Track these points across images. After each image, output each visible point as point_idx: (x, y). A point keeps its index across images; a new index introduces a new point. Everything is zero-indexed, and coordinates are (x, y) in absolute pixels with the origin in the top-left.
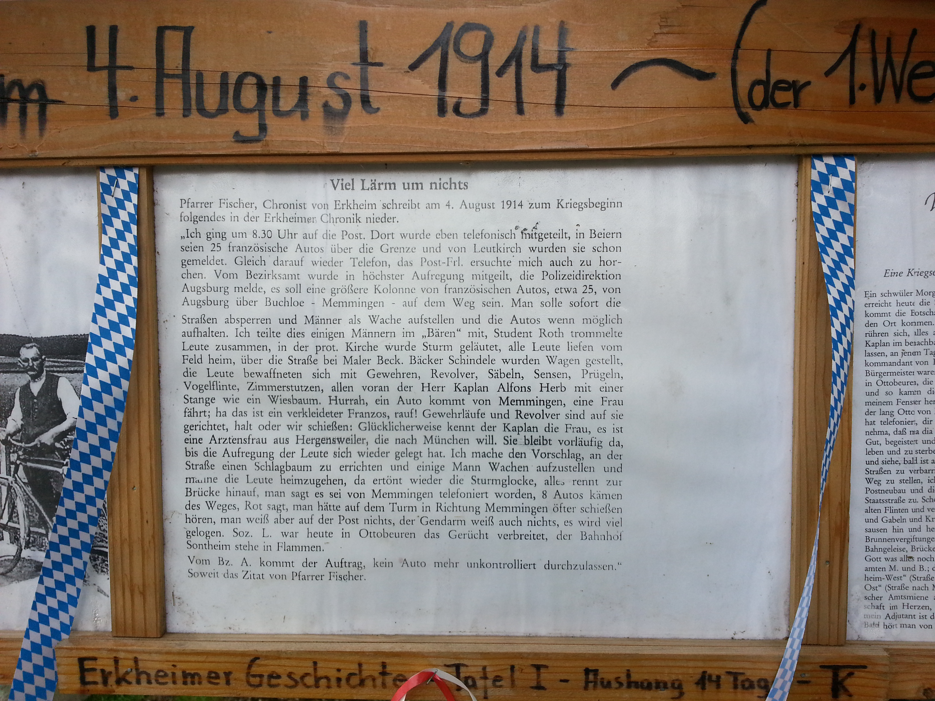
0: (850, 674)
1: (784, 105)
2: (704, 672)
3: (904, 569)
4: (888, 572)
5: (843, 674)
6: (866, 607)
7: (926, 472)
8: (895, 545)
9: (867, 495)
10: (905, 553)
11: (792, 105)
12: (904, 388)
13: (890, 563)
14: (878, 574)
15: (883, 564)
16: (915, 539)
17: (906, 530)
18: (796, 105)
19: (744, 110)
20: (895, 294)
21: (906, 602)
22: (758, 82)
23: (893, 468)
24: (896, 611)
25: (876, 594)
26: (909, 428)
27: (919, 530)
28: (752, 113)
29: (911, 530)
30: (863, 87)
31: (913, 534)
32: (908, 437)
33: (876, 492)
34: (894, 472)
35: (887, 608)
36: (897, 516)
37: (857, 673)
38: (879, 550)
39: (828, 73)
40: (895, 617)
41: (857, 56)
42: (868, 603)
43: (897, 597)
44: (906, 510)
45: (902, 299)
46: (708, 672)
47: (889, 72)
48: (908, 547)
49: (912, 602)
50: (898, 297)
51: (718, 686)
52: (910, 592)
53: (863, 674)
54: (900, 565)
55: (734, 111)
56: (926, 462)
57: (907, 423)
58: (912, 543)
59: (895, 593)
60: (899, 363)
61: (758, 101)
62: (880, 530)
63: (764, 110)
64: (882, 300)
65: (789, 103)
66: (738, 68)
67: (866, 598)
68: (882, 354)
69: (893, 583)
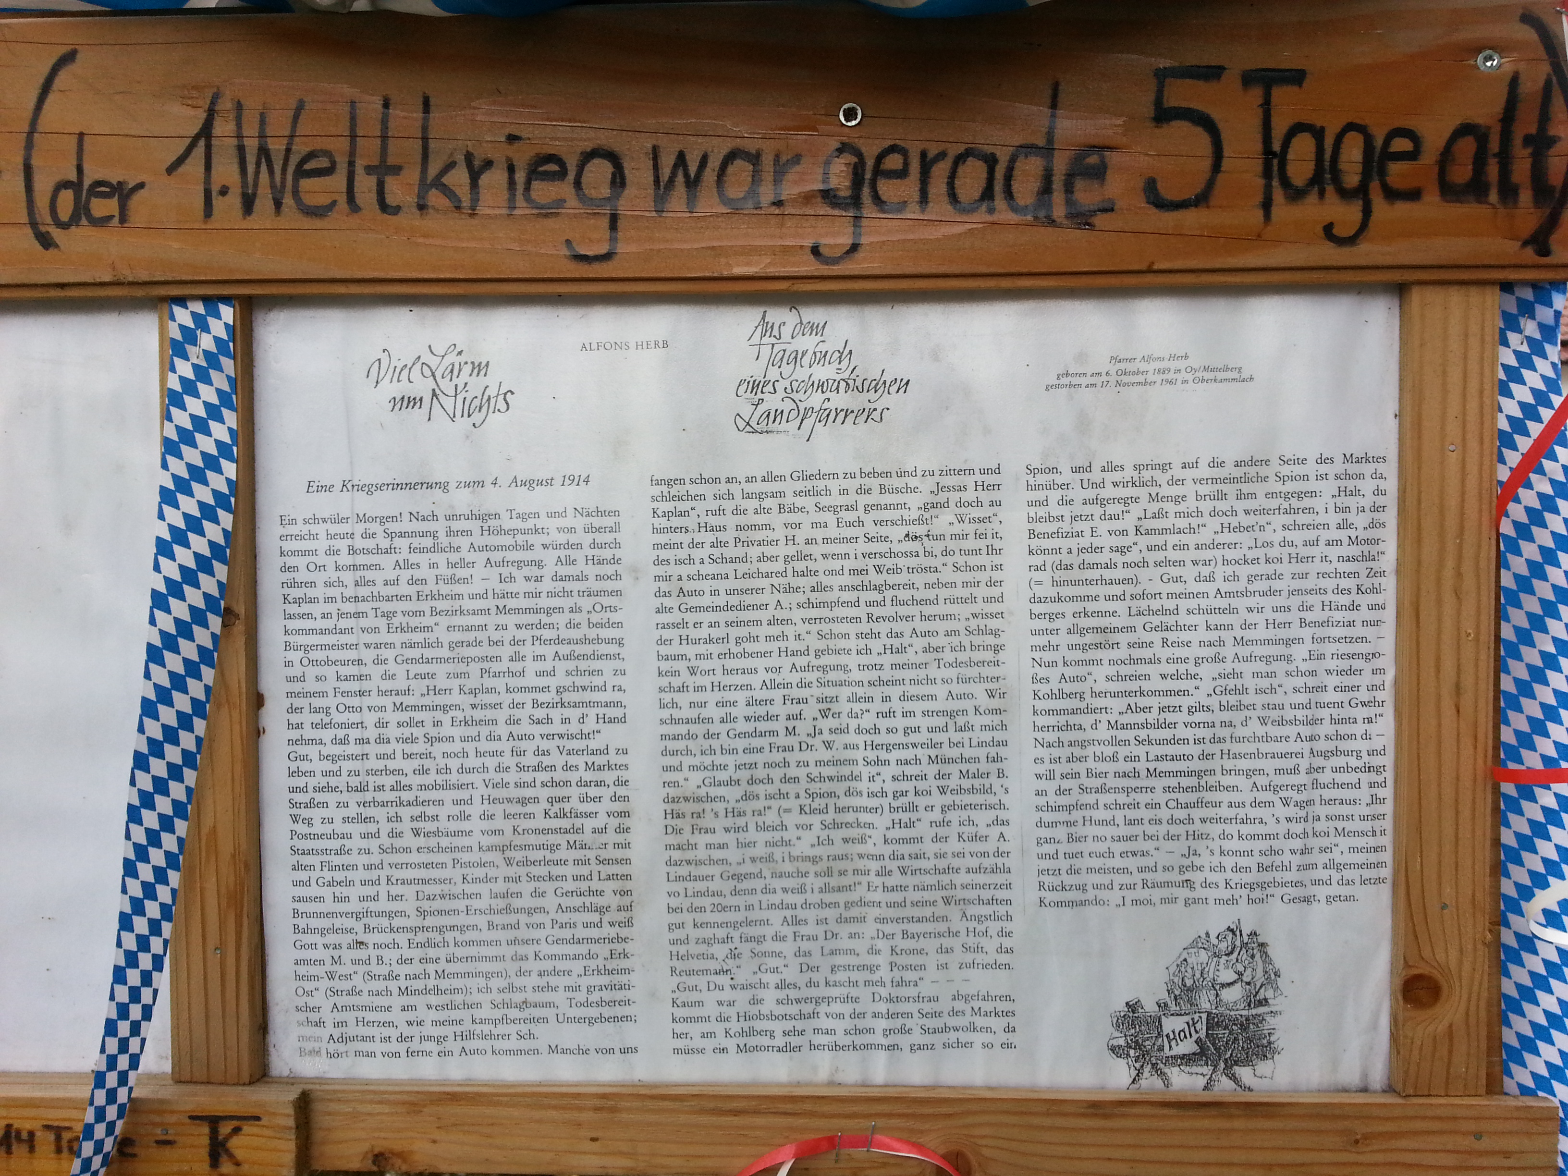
0: (237, 1130)
1: (103, 222)
2: (9, 1126)
3: (354, 962)
4: (328, 967)
5: (225, 1129)
6: (300, 1024)
7: (383, 804)
8: (338, 923)
9: (292, 843)
10: (354, 936)
11: (116, 220)
12: (344, 671)
13: (331, 951)
14: (313, 970)
15: (320, 953)
16: (368, 913)
17: (354, 899)
18: (123, 219)
19: (43, 229)
20: (324, 521)
21: (360, 1014)
22: (65, 185)
23: (331, 798)
24: (344, 1030)
25: (312, 1002)
26: (354, 734)
27: (375, 898)
28: (56, 233)
29: (362, 899)
30: (224, 191)
31: (365, 904)
32: (352, 749)
33: (305, 836)
34: (332, 805)
35: (329, 1024)
36: (339, 876)
37: (246, 1129)
38: (314, 931)
39: (171, 170)
40: (343, 1039)
41: (214, 142)
42: (302, 1016)
43: (345, 1008)
44: (355, 867)
45: (334, 529)
46: (16, 1126)
47: (264, 167)
48: (359, 927)
49: (370, 1016)
50: (328, 525)
51: (32, 1149)
52: (364, 999)
53: (255, 1130)
54: (348, 955)
55: (29, 231)
56: (380, 788)
57: (350, 726)
58: (365, 920)
59: (341, 1001)
60: (335, 631)
61: (64, 215)
62: (315, 899)
63: (73, 228)
64: (305, 529)
65: (112, 217)
66: (35, 162)
67: (298, 1009)
68: (309, 616)
69: (338, 984)
